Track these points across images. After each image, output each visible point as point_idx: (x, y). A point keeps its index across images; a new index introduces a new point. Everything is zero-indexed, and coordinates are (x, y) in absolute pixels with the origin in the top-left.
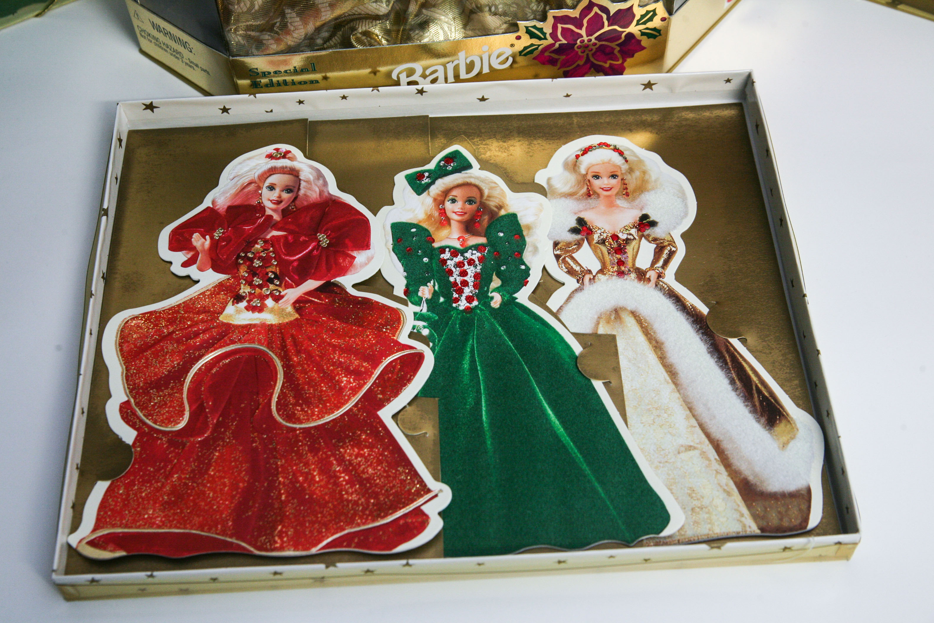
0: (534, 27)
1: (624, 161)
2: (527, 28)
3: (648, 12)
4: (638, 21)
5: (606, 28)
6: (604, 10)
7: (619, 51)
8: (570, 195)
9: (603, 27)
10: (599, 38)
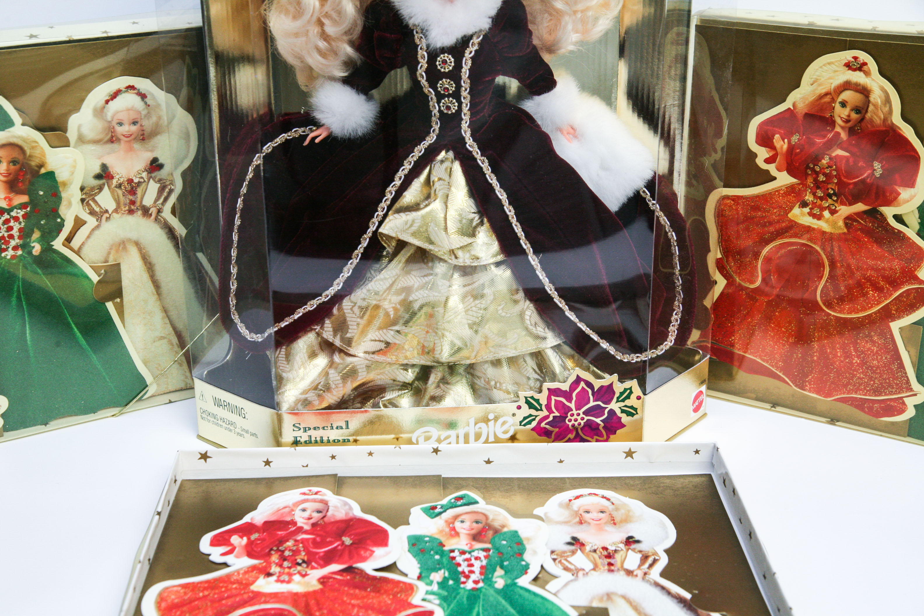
0: (532, 398)
1: (611, 504)
2: (526, 398)
3: (626, 390)
4: (618, 398)
5: (592, 404)
6: (589, 385)
7: (603, 427)
8: (566, 523)
9: (588, 402)
10: (586, 413)
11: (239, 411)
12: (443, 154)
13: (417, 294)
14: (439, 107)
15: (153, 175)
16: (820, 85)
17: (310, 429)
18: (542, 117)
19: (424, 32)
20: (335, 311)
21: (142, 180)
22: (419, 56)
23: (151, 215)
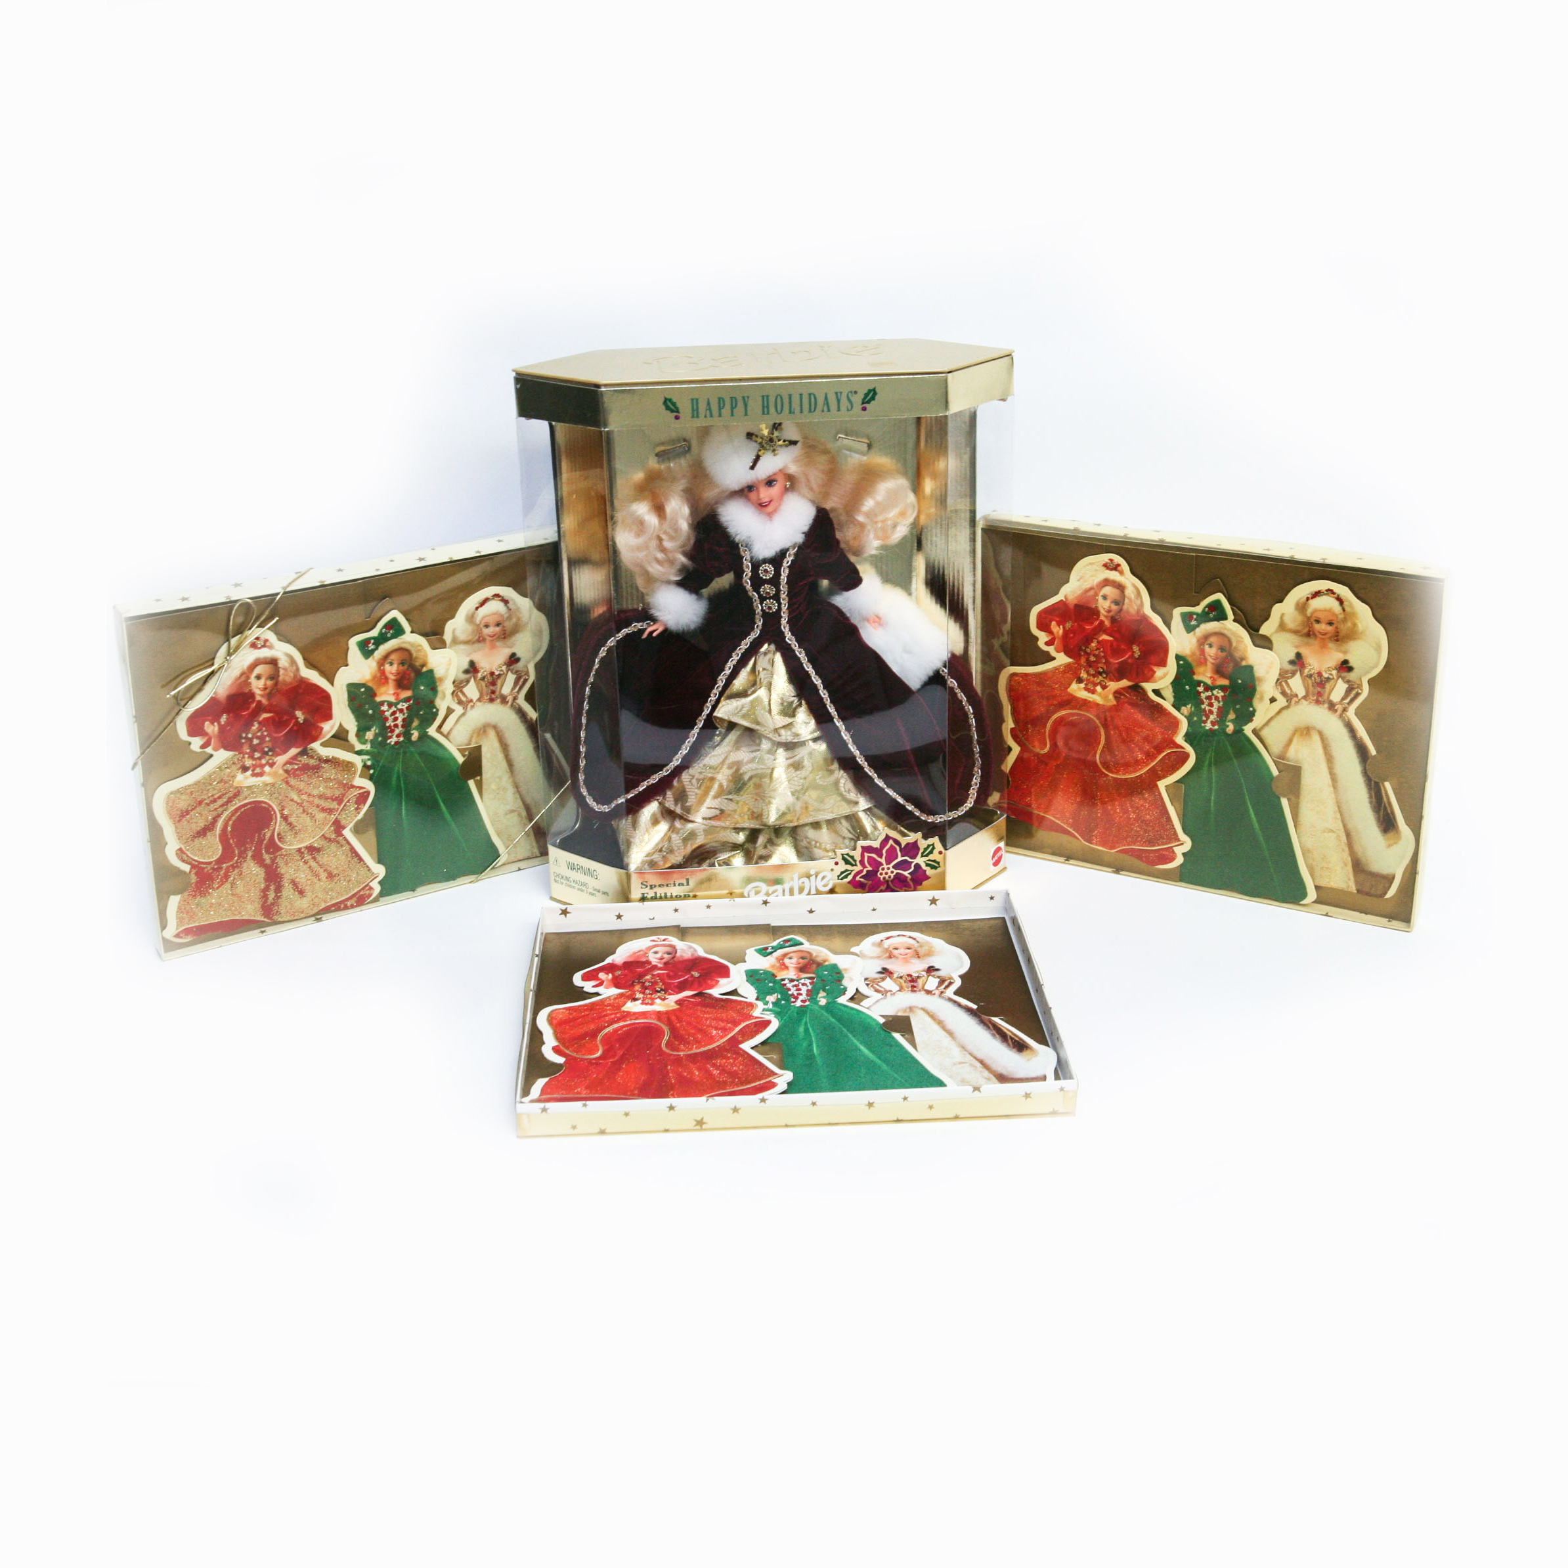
1: (916, 942)
2: (842, 855)
3: (929, 846)
4: (922, 853)
5: (900, 859)
6: (897, 842)
7: (911, 879)
8: (878, 957)
9: (896, 857)
10: (895, 867)
11: (591, 873)
12: (766, 646)
13: (746, 767)
14: (762, 607)
15: (512, 667)
16: (1085, 581)
17: (655, 886)
18: (850, 610)
19: (748, 546)
20: (675, 783)
21: (502, 673)
22: (744, 566)
23: (508, 702)
